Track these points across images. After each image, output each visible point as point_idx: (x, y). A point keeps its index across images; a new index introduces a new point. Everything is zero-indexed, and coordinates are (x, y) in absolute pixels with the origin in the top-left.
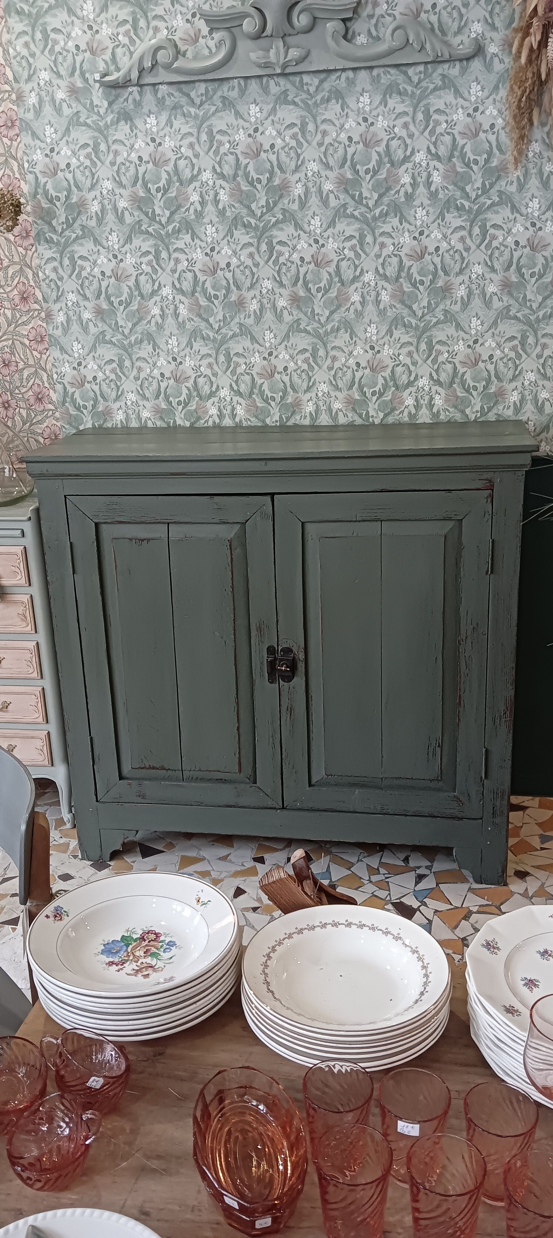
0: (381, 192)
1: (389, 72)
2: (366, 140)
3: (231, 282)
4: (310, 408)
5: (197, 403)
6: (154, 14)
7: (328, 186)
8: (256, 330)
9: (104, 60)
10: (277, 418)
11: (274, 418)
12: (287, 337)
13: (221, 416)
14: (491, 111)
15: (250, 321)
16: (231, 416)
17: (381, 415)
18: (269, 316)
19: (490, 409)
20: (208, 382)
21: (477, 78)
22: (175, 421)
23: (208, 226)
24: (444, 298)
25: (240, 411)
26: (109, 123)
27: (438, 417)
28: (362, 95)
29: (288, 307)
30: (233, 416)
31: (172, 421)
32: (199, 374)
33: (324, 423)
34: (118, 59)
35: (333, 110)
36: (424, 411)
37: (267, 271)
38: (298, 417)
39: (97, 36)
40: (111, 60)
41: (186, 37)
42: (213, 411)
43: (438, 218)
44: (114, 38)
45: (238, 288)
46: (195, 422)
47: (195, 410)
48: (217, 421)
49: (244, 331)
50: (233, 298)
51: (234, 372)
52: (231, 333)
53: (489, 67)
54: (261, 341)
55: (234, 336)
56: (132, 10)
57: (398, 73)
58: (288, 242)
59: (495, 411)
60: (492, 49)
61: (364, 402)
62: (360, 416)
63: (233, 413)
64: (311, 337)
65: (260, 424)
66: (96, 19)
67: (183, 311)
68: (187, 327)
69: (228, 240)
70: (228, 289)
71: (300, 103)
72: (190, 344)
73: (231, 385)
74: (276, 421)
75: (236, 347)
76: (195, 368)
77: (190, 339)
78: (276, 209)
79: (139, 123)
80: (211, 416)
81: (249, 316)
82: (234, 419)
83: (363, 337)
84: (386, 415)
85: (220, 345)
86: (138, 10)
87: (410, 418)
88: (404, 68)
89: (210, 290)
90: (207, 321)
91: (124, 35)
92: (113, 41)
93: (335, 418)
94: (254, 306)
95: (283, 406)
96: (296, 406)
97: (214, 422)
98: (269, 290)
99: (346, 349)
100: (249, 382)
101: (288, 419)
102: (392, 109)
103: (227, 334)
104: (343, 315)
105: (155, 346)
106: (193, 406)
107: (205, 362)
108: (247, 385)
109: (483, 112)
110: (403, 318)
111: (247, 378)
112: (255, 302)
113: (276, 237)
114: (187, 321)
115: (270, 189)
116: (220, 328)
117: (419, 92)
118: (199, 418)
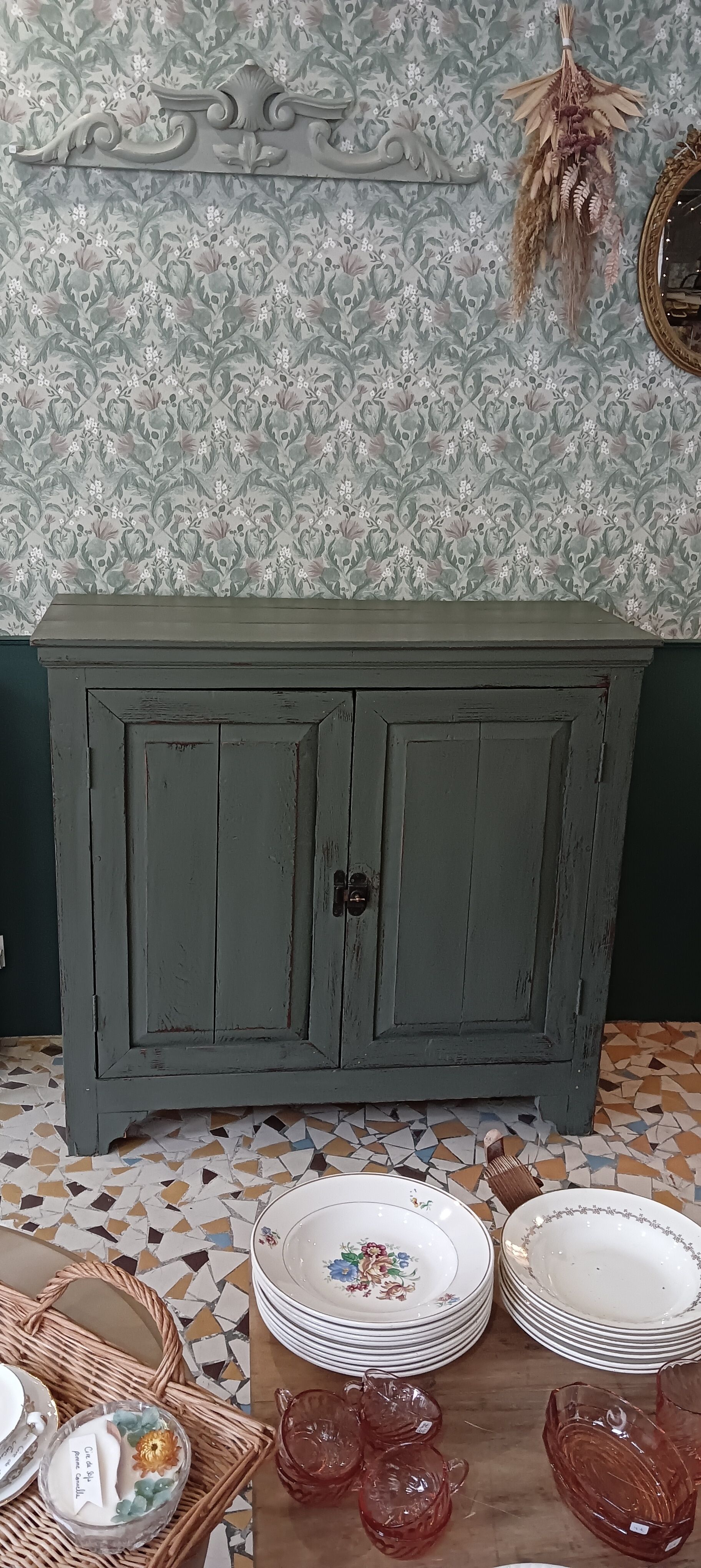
0: (363, 327)
1: (377, 189)
2: (347, 264)
3: (176, 418)
4: (268, 576)
5: (125, 564)
6: (89, 80)
7: (300, 314)
8: (204, 479)
9: (19, 129)
10: (227, 585)
11: (224, 586)
12: (243, 490)
13: (156, 581)
14: (492, 246)
15: (198, 468)
16: (169, 581)
17: (354, 588)
18: (221, 463)
19: (477, 585)
20: (141, 539)
21: (477, 207)
22: (95, 586)
23: (148, 349)
24: (431, 456)
25: (181, 577)
26: (22, 208)
27: (419, 593)
28: (345, 211)
29: (247, 455)
30: (172, 581)
31: (91, 586)
32: (129, 528)
33: (286, 595)
34: (38, 130)
35: (310, 224)
36: (404, 585)
37: (220, 409)
38: (254, 587)
39: (11, 97)
40: (29, 129)
41: (129, 114)
42: (146, 575)
43: (427, 363)
44: (34, 102)
45: (185, 426)
46: (121, 588)
47: (123, 573)
48: (151, 587)
49: (190, 478)
50: (178, 437)
51: (174, 529)
52: (172, 481)
53: (491, 196)
54: (211, 493)
55: (177, 484)
56: (60, 71)
57: (388, 190)
58: (249, 377)
59: (482, 588)
60: (496, 176)
61: (334, 572)
62: (329, 587)
63: (171, 578)
64: (273, 492)
65: (205, 593)
66: (10, 76)
67: (111, 450)
68: (116, 470)
69: (173, 368)
70: (171, 427)
71: (269, 212)
72: (118, 492)
73: (170, 544)
74: (227, 590)
75: (179, 498)
76: (124, 521)
77: (119, 485)
78: (235, 336)
79: (62, 212)
80: (143, 581)
81: (197, 462)
82: (173, 585)
83: (335, 495)
84: (359, 589)
85: (158, 494)
86: (67, 72)
87: (387, 593)
88: (395, 186)
89: (148, 426)
90: (142, 464)
91: (47, 101)
92: (33, 106)
93: (298, 589)
94: (203, 450)
95: (235, 572)
96: (252, 573)
97: (147, 589)
98: (223, 432)
99: (315, 509)
100: (194, 542)
101: (241, 588)
102: (379, 231)
103: (167, 482)
104: (313, 468)
105: (72, 491)
106: (119, 568)
107: (137, 514)
108: (191, 545)
109: (482, 247)
110: (383, 476)
111: (192, 537)
112: (205, 445)
113: (234, 369)
114: (116, 462)
115: (228, 310)
116: (159, 474)
117: (411, 215)
118: (126, 583)
